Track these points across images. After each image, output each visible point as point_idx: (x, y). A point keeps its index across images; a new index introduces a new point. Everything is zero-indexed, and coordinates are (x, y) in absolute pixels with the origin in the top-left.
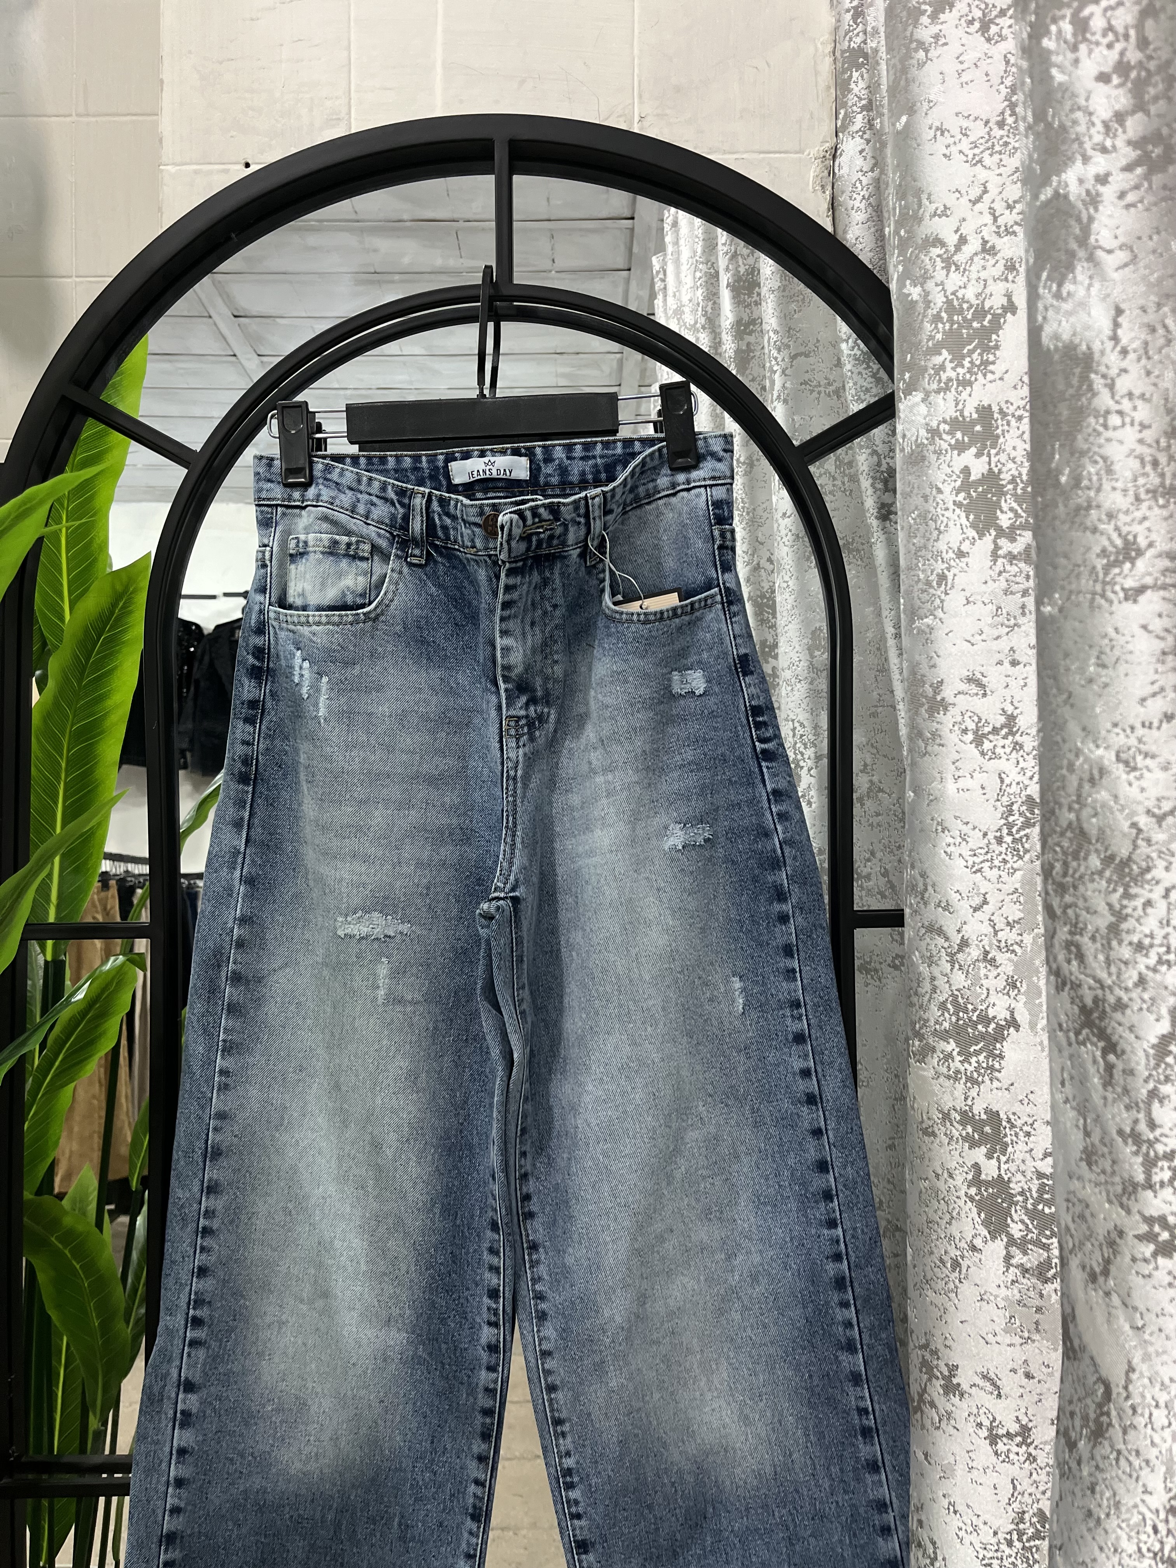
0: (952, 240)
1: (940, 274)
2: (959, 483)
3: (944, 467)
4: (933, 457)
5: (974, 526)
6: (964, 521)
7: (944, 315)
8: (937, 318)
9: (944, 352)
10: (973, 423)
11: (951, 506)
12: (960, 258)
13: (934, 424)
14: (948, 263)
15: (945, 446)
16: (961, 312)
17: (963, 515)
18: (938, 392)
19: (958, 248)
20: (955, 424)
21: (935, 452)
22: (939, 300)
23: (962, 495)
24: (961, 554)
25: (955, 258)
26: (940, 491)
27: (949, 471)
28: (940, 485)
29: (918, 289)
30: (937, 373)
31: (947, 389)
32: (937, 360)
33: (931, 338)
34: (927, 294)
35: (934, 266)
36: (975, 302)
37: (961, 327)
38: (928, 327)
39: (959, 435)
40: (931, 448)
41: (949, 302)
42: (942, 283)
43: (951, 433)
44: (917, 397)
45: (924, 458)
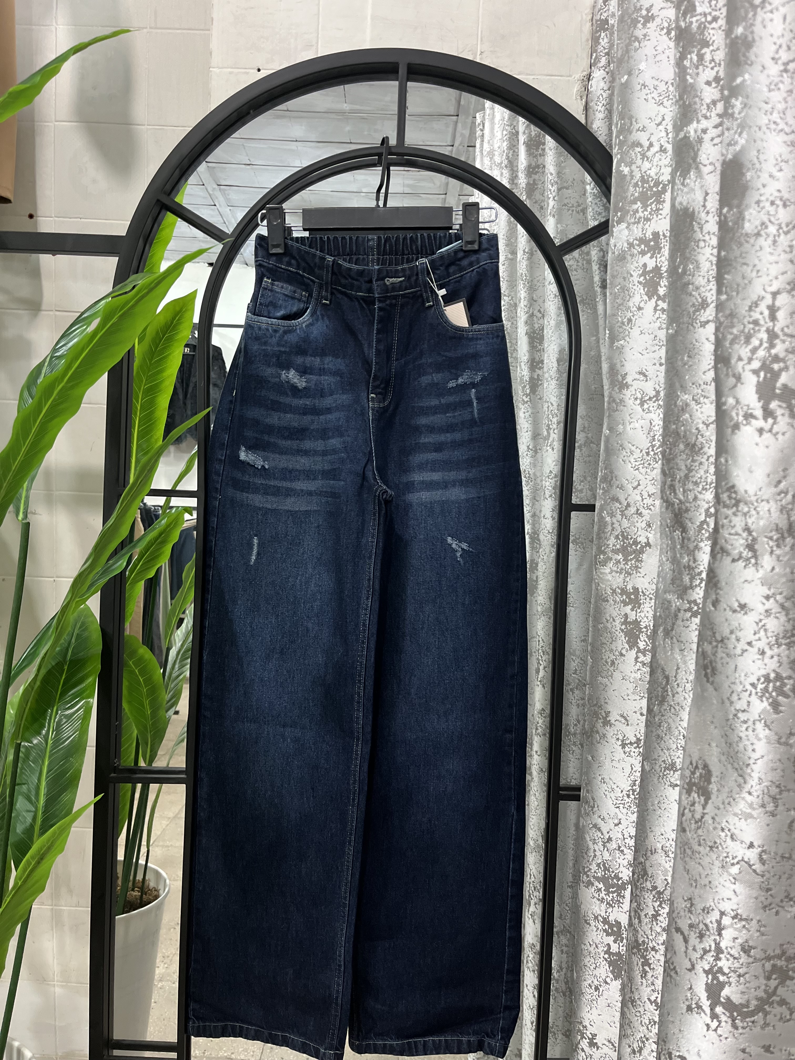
0: (646, 144)
1: (639, 162)
2: (641, 272)
3: (635, 263)
4: (629, 258)
5: (646, 294)
6: (642, 291)
7: (639, 183)
8: (636, 185)
9: (639, 203)
10: (650, 240)
11: (637, 284)
12: (649, 154)
13: (631, 240)
14: (644, 156)
15: (636, 252)
16: (647, 182)
17: (642, 288)
18: (634, 223)
19: (649, 149)
20: (642, 241)
21: (631, 255)
22: (638, 176)
23: (642, 278)
24: (640, 309)
25: (647, 154)
26: (632, 276)
27: (637, 265)
28: (632, 273)
29: (628, 169)
30: (634, 214)
31: (639, 222)
32: (635, 207)
33: (633, 195)
34: (632, 171)
35: (636, 157)
36: (655, 177)
37: (647, 190)
38: (631, 189)
39: (643, 246)
40: (629, 253)
41: (642, 177)
42: (640, 167)
43: (638, 245)
44: (623, 225)
45: (625, 258)
